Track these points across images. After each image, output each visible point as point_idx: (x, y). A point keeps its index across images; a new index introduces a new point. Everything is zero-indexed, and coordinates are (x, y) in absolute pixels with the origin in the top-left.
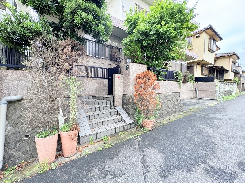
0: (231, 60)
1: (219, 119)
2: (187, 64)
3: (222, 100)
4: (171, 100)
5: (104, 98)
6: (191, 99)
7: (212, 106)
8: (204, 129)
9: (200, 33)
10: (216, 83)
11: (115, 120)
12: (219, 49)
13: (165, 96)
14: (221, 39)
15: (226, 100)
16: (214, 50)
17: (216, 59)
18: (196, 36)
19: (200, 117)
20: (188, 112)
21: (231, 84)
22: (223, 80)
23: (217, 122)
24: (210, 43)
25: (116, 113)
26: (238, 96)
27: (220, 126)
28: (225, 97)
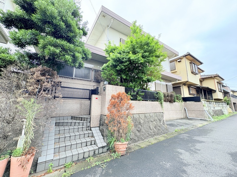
0: (216, 81)
1: (202, 142)
2: (173, 85)
3: (213, 120)
4: (152, 120)
5: (82, 118)
6: (182, 119)
7: (200, 127)
8: (181, 154)
9: (181, 59)
10: (204, 103)
11: (87, 143)
12: (203, 71)
13: (145, 117)
14: (201, 63)
15: (216, 120)
16: (197, 72)
17: (202, 80)
18: (178, 61)
19: (182, 140)
20: (172, 134)
21: (220, 104)
22: (213, 100)
23: (198, 146)
24: (191, 66)
25: (90, 135)
26: (230, 116)
27: (199, 150)
28: (215, 117)
